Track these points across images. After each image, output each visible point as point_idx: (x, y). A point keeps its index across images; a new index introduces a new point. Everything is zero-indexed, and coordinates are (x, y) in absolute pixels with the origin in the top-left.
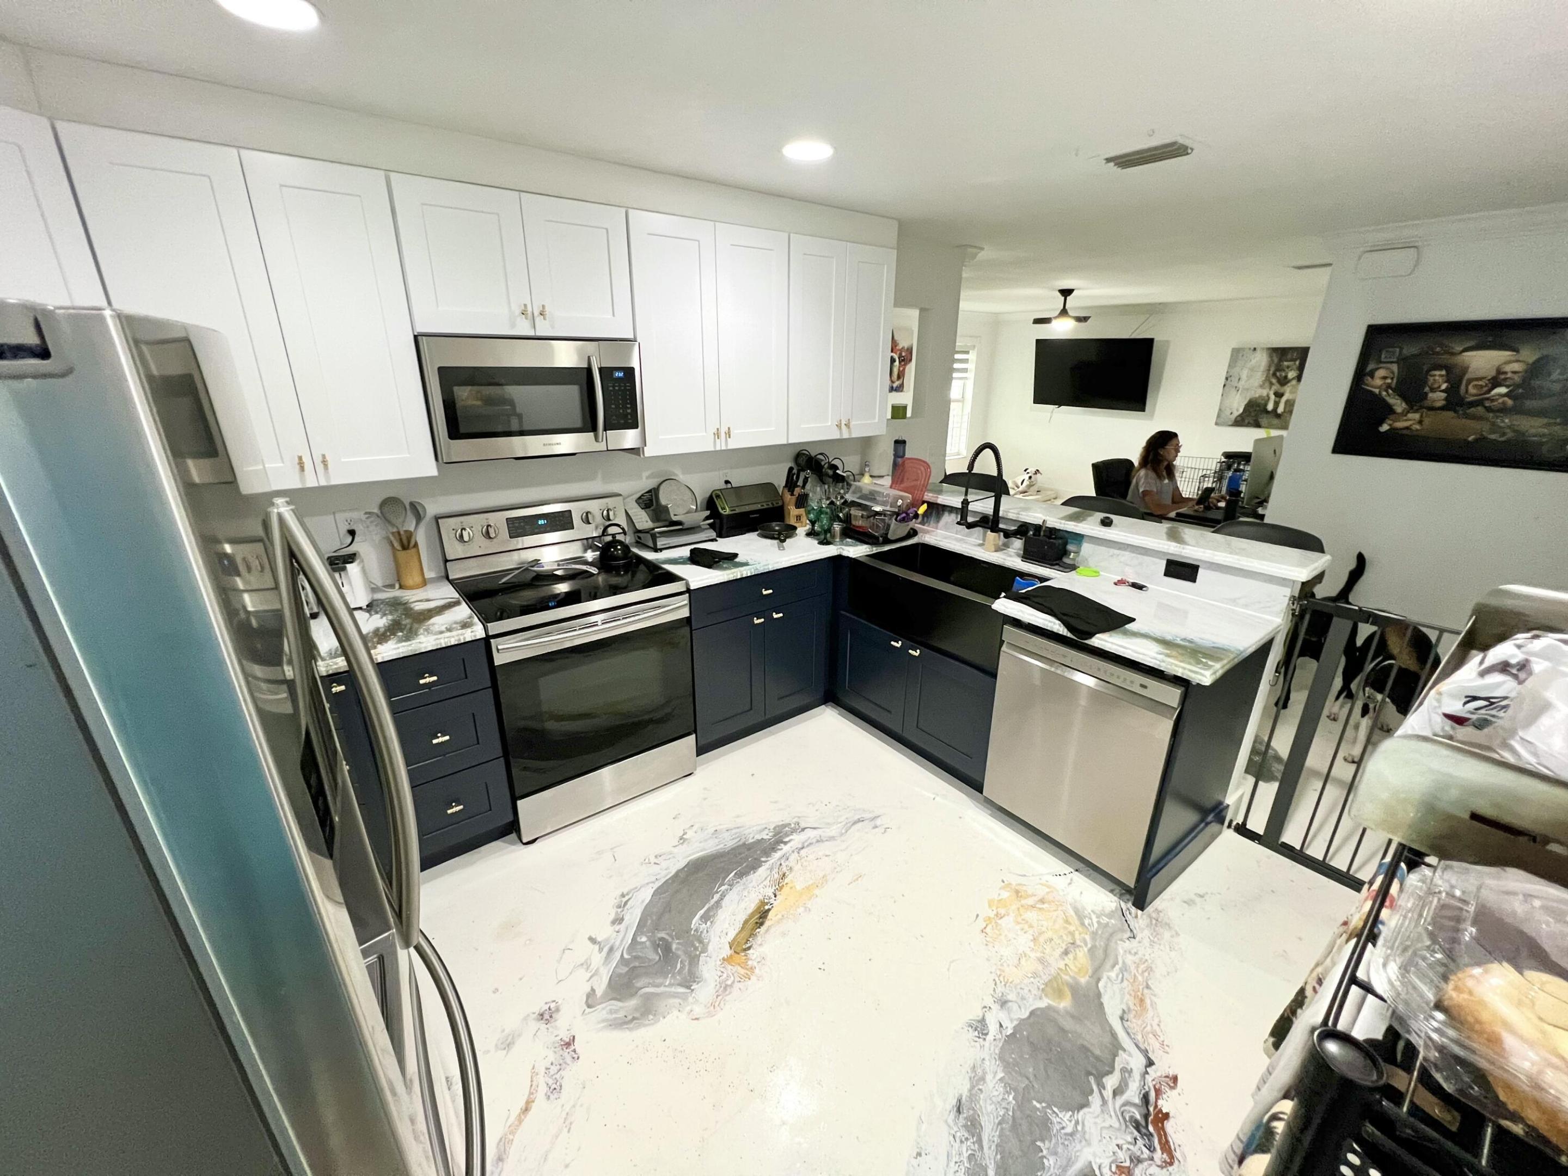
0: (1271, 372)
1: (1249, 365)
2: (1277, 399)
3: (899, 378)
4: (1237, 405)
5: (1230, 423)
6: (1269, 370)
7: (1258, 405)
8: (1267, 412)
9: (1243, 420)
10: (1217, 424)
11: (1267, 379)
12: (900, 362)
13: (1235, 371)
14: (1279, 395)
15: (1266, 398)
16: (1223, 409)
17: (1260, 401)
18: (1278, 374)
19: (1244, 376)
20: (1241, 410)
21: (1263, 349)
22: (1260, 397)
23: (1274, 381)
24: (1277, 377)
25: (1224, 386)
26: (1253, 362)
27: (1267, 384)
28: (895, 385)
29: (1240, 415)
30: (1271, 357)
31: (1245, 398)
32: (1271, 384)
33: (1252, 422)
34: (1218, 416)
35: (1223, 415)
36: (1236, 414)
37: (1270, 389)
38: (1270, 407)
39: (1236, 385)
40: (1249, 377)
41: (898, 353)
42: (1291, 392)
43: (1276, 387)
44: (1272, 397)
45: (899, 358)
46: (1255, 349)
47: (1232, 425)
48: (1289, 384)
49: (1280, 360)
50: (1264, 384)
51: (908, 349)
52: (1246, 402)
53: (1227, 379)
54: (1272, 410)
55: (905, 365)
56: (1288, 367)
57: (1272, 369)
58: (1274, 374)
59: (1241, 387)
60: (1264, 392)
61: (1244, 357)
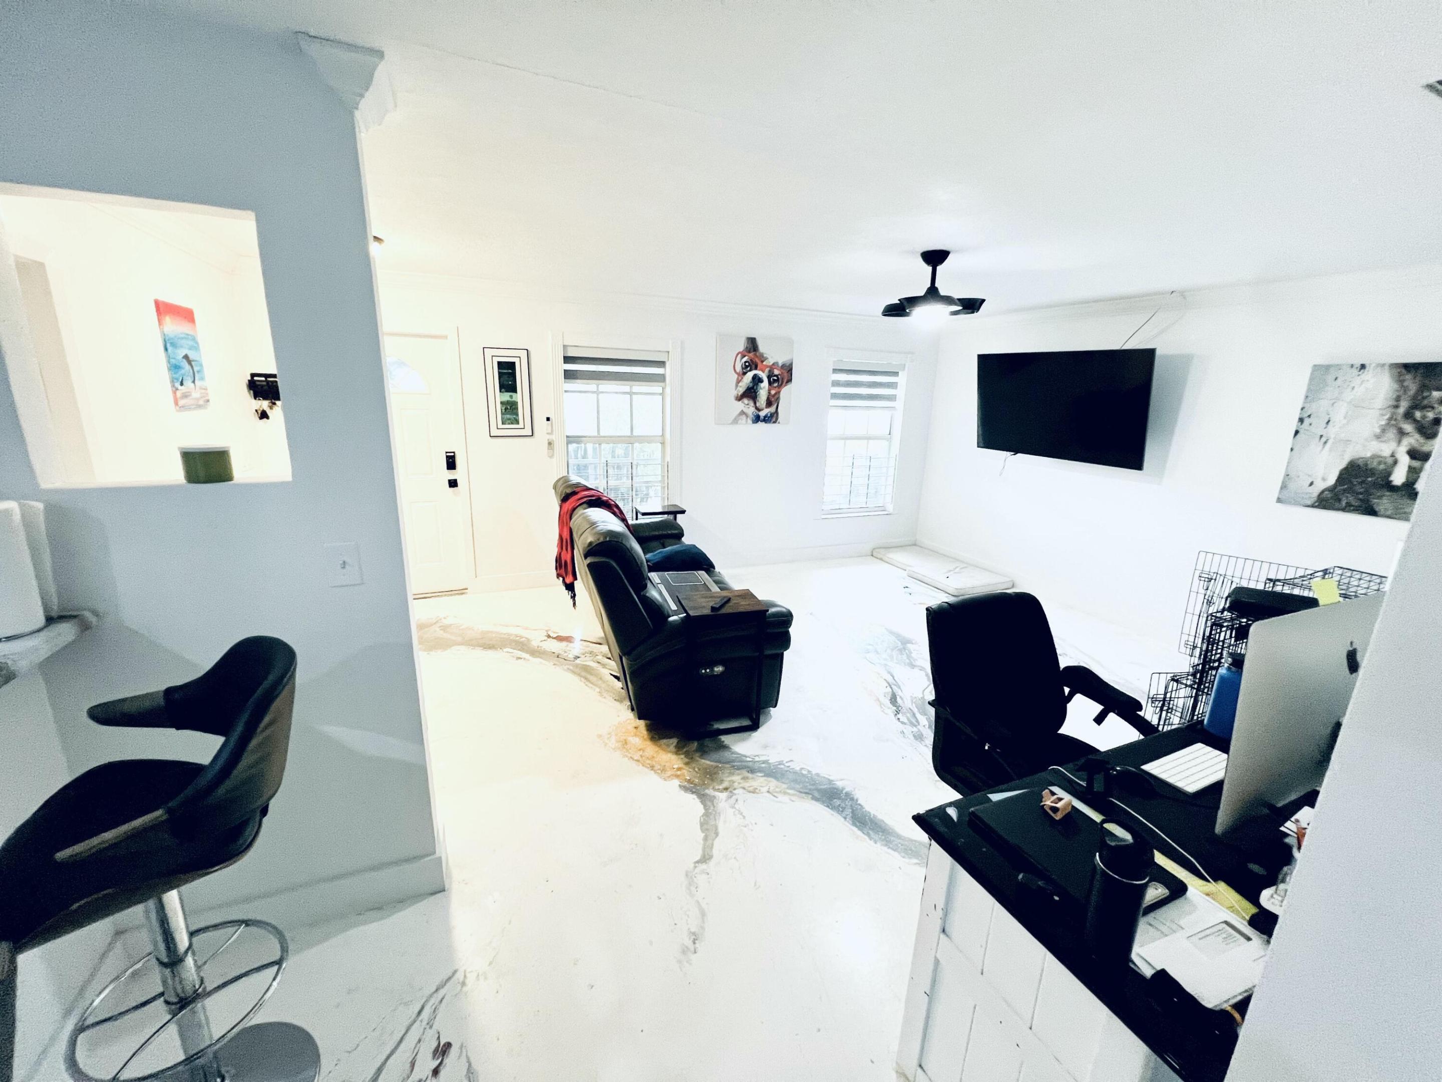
0: (1401, 410)
1: (1348, 395)
2: (1415, 464)
3: (769, 404)
4: (1324, 470)
5: (1309, 503)
7: (1372, 472)
8: (1392, 488)
9: (1337, 498)
10: (1279, 500)
11: (1391, 426)
12: (770, 383)
13: (1321, 407)
14: (1419, 456)
15: (1390, 461)
16: (1292, 474)
17: (1375, 464)
18: (1418, 414)
19: (1338, 417)
20: (1332, 480)
21: (1383, 365)
22: (1378, 456)
23: (1408, 427)
24: (1415, 421)
25: (1297, 432)
26: (1359, 391)
27: (1392, 434)
28: (762, 414)
29: (1332, 489)
30: (1401, 382)
31: (1341, 457)
32: (1402, 433)
33: (1356, 503)
34: (1284, 487)
35: (1292, 486)
36: (1320, 486)
37: (1399, 442)
38: (1398, 477)
39: (1321, 432)
41: (767, 370)
43: (1414, 440)
44: (1404, 461)
45: (769, 377)
46: (1363, 367)
47: (1313, 506)
49: (1424, 388)
50: (1384, 431)
51: (783, 366)
52: (1343, 464)
53: (1301, 420)
54: (1404, 485)
55: (780, 386)
57: (1404, 405)
58: (1408, 415)
59: (1332, 436)
60: (1385, 449)
61: (1339, 382)
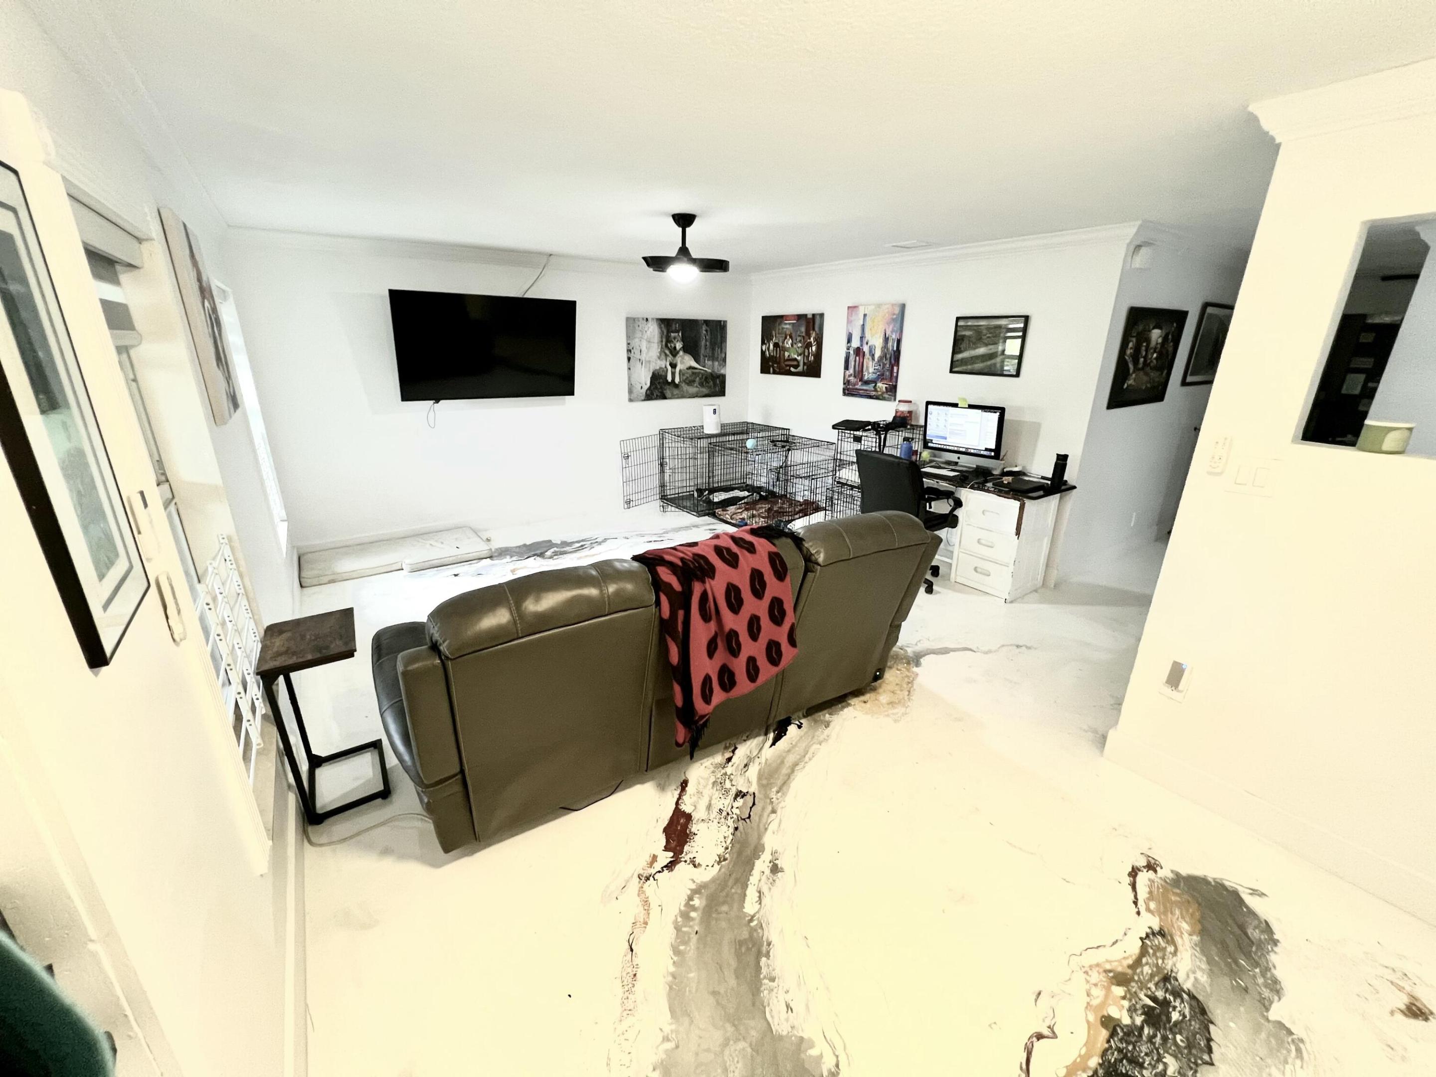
0: (663, 343)
1: (645, 336)
2: (673, 370)
4: (644, 380)
5: (643, 398)
6: (662, 341)
7: (660, 377)
8: (669, 383)
9: (652, 394)
10: (631, 400)
11: (662, 351)
13: (634, 343)
14: (673, 366)
15: (665, 369)
16: (632, 384)
17: (661, 372)
18: (669, 345)
19: (644, 349)
20: (648, 384)
21: (653, 319)
22: (661, 368)
23: (667, 352)
24: (669, 348)
25: (629, 359)
26: (648, 333)
27: (663, 356)
29: (649, 389)
30: (660, 328)
31: (649, 370)
32: (666, 355)
33: (659, 394)
34: (630, 392)
35: (635, 391)
36: (646, 387)
37: (666, 360)
38: (669, 379)
39: (638, 357)
40: (648, 349)
42: (682, 363)
43: (670, 358)
44: (669, 368)
46: (647, 319)
47: (644, 400)
48: (678, 355)
50: (660, 356)
52: (650, 374)
53: (628, 351)
54: (672, 381)
56: (675, 338)
57: (664, 340)
58: (666, 346)
59: (643, 359)
60: (662, 364)
61: (638, 328)
